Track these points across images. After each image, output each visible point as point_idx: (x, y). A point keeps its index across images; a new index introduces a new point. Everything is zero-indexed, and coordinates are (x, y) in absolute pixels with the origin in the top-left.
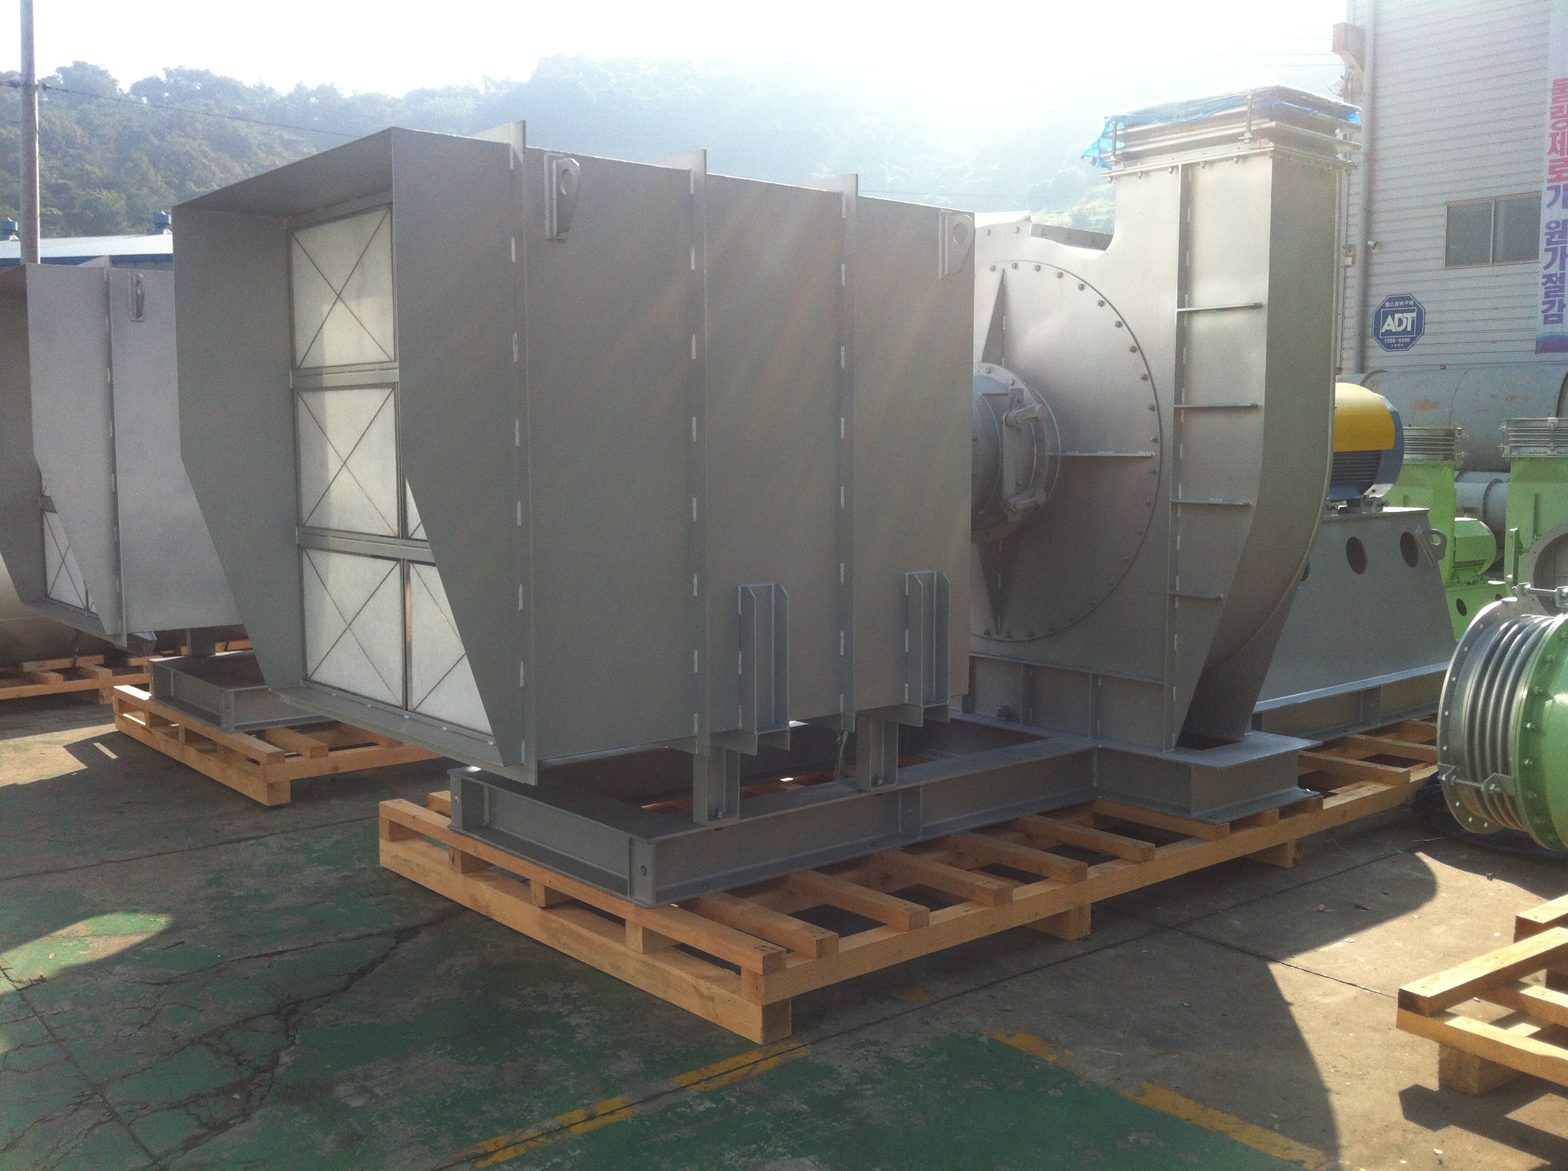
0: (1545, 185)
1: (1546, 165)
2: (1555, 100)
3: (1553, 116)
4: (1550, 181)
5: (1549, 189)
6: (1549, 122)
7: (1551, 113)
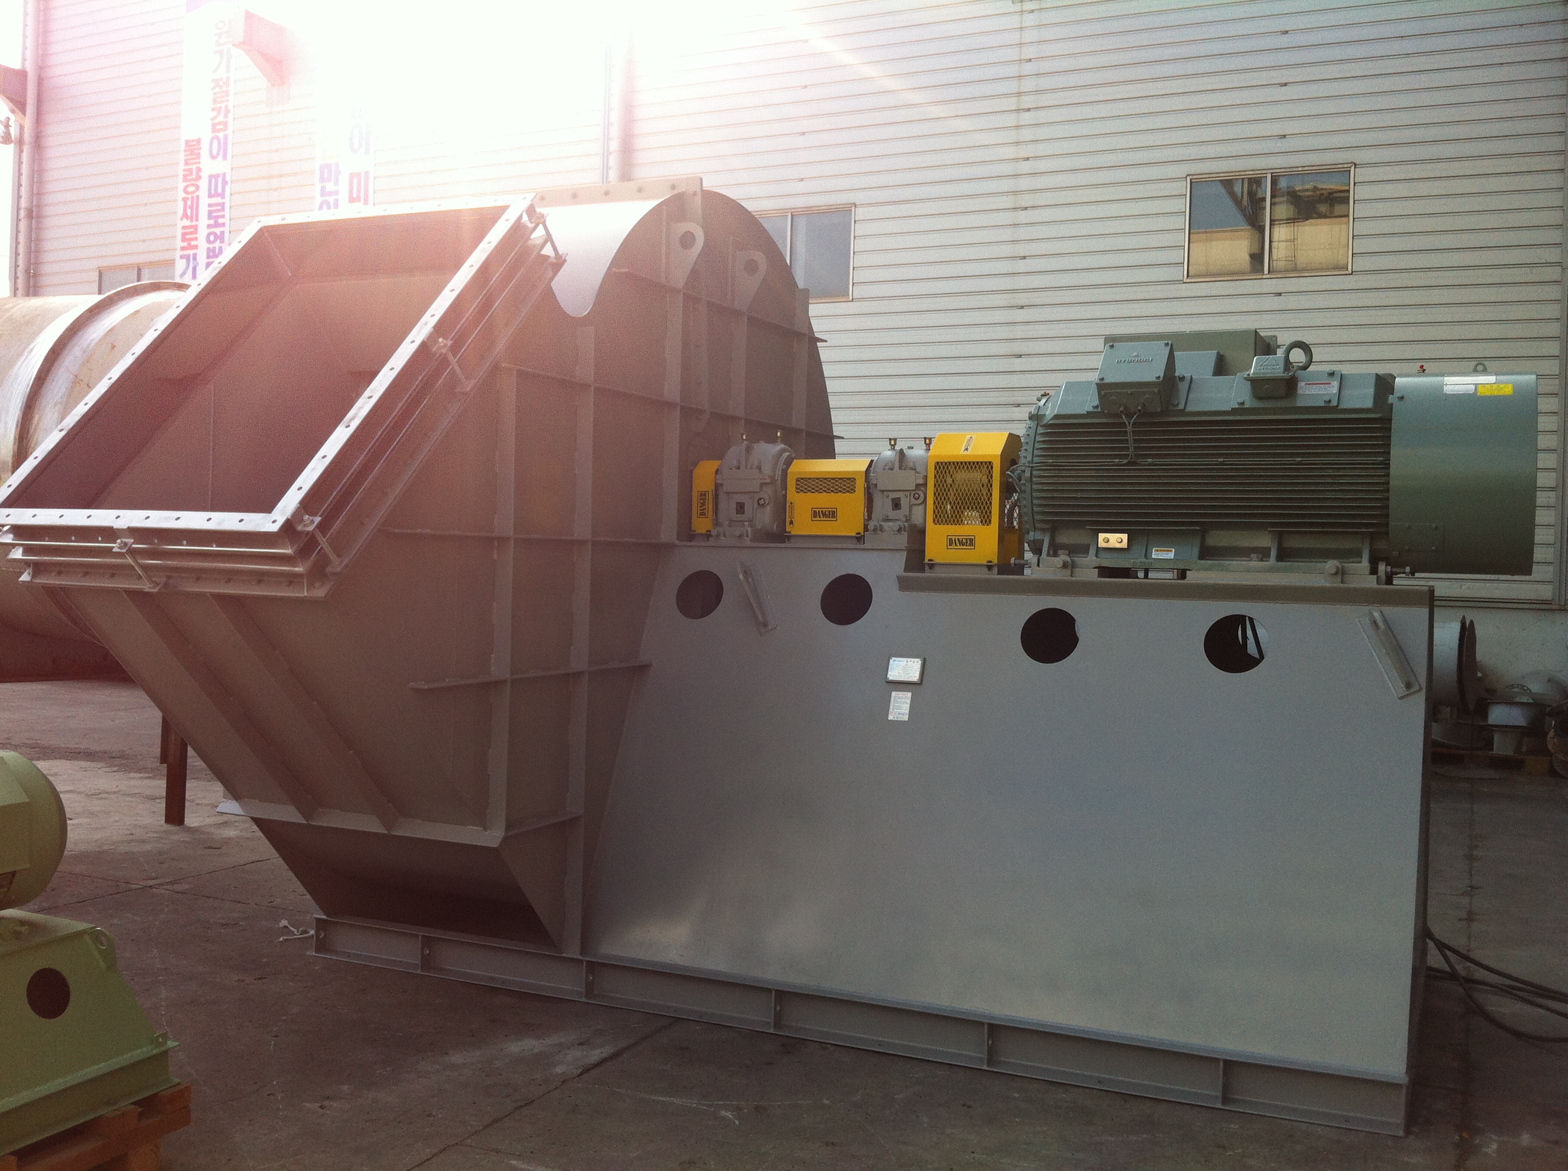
0: (179, 253)
1: (179, 232)
2: (186, 163)
3: (185, 179)
4: (183, 249)
5: (182, 257)
6: (182, 185)
7: (184, 175)
